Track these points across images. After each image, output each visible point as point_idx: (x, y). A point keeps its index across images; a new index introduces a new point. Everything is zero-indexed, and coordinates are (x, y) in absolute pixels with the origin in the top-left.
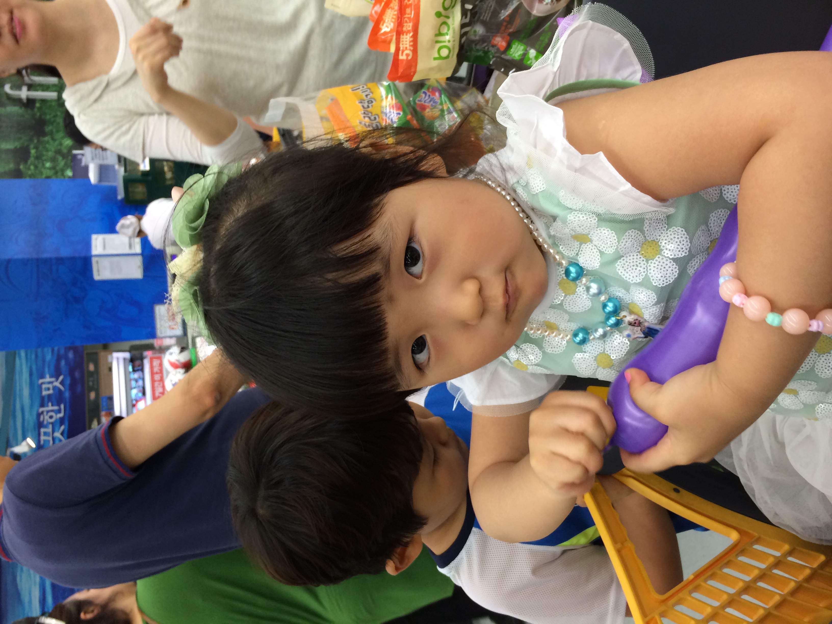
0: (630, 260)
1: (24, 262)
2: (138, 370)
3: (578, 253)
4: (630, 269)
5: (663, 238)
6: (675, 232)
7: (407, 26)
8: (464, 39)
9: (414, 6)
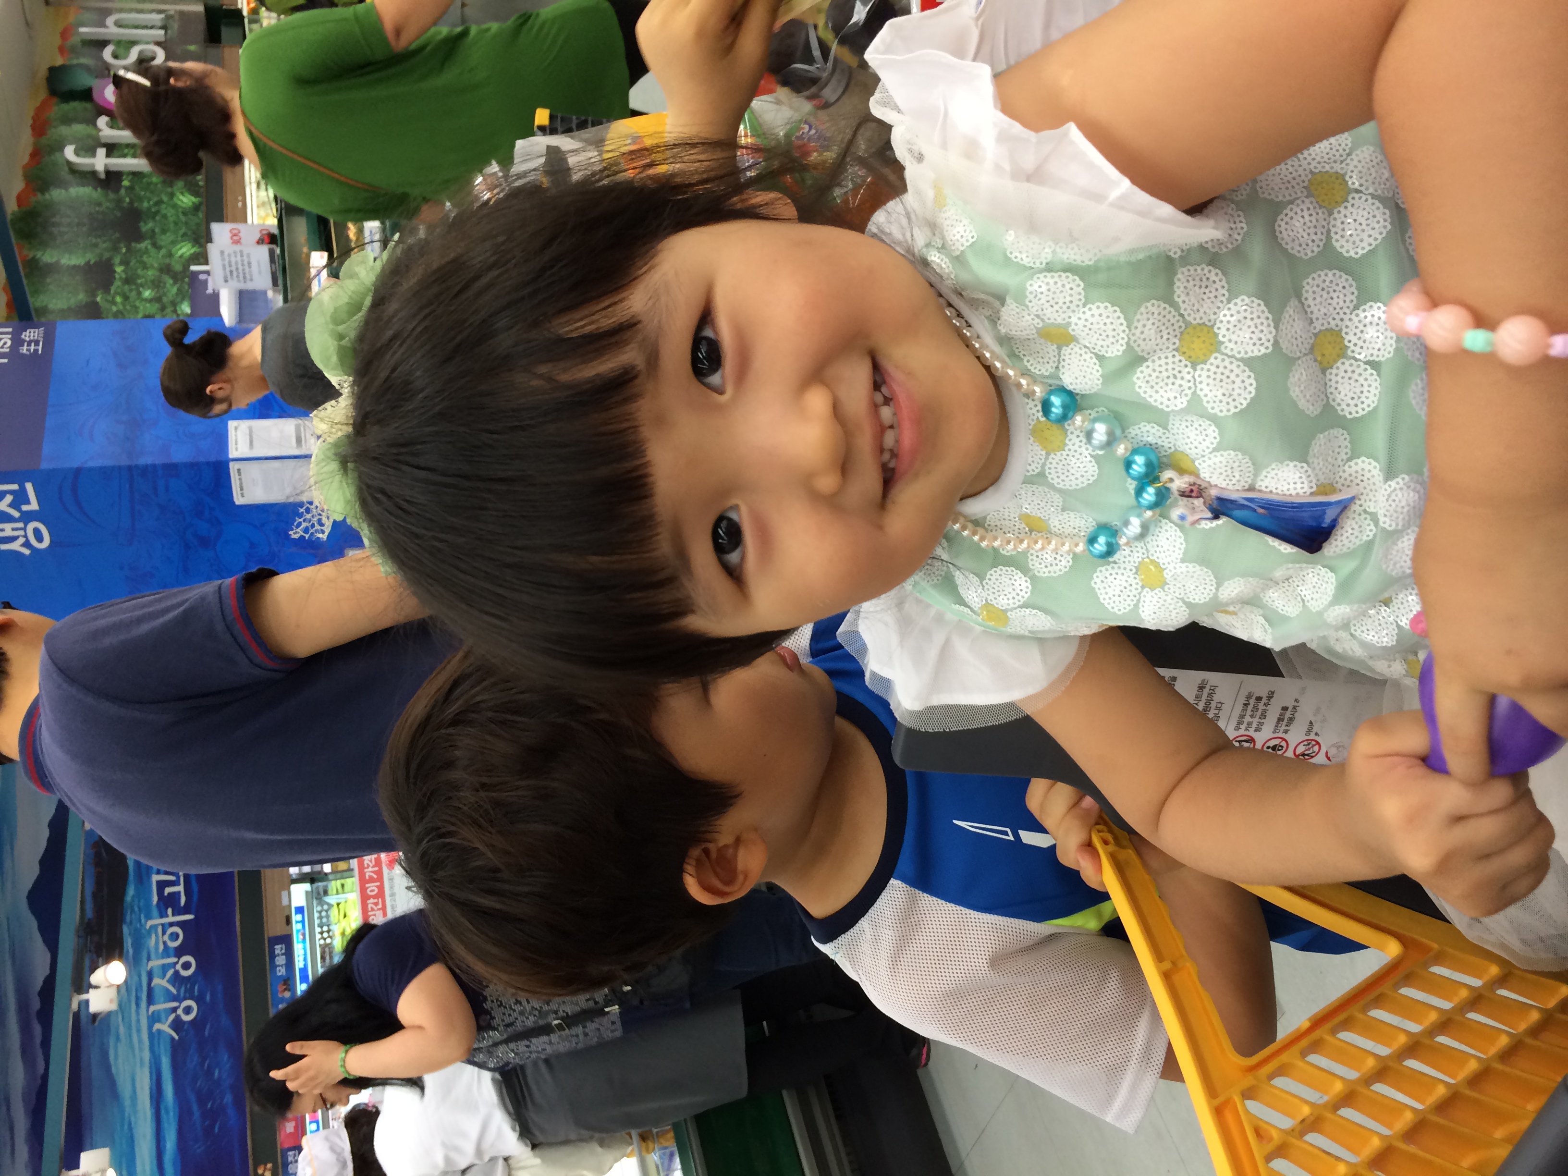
1: (106, 473)
3: (1058, 365)
6: (1246, 307)
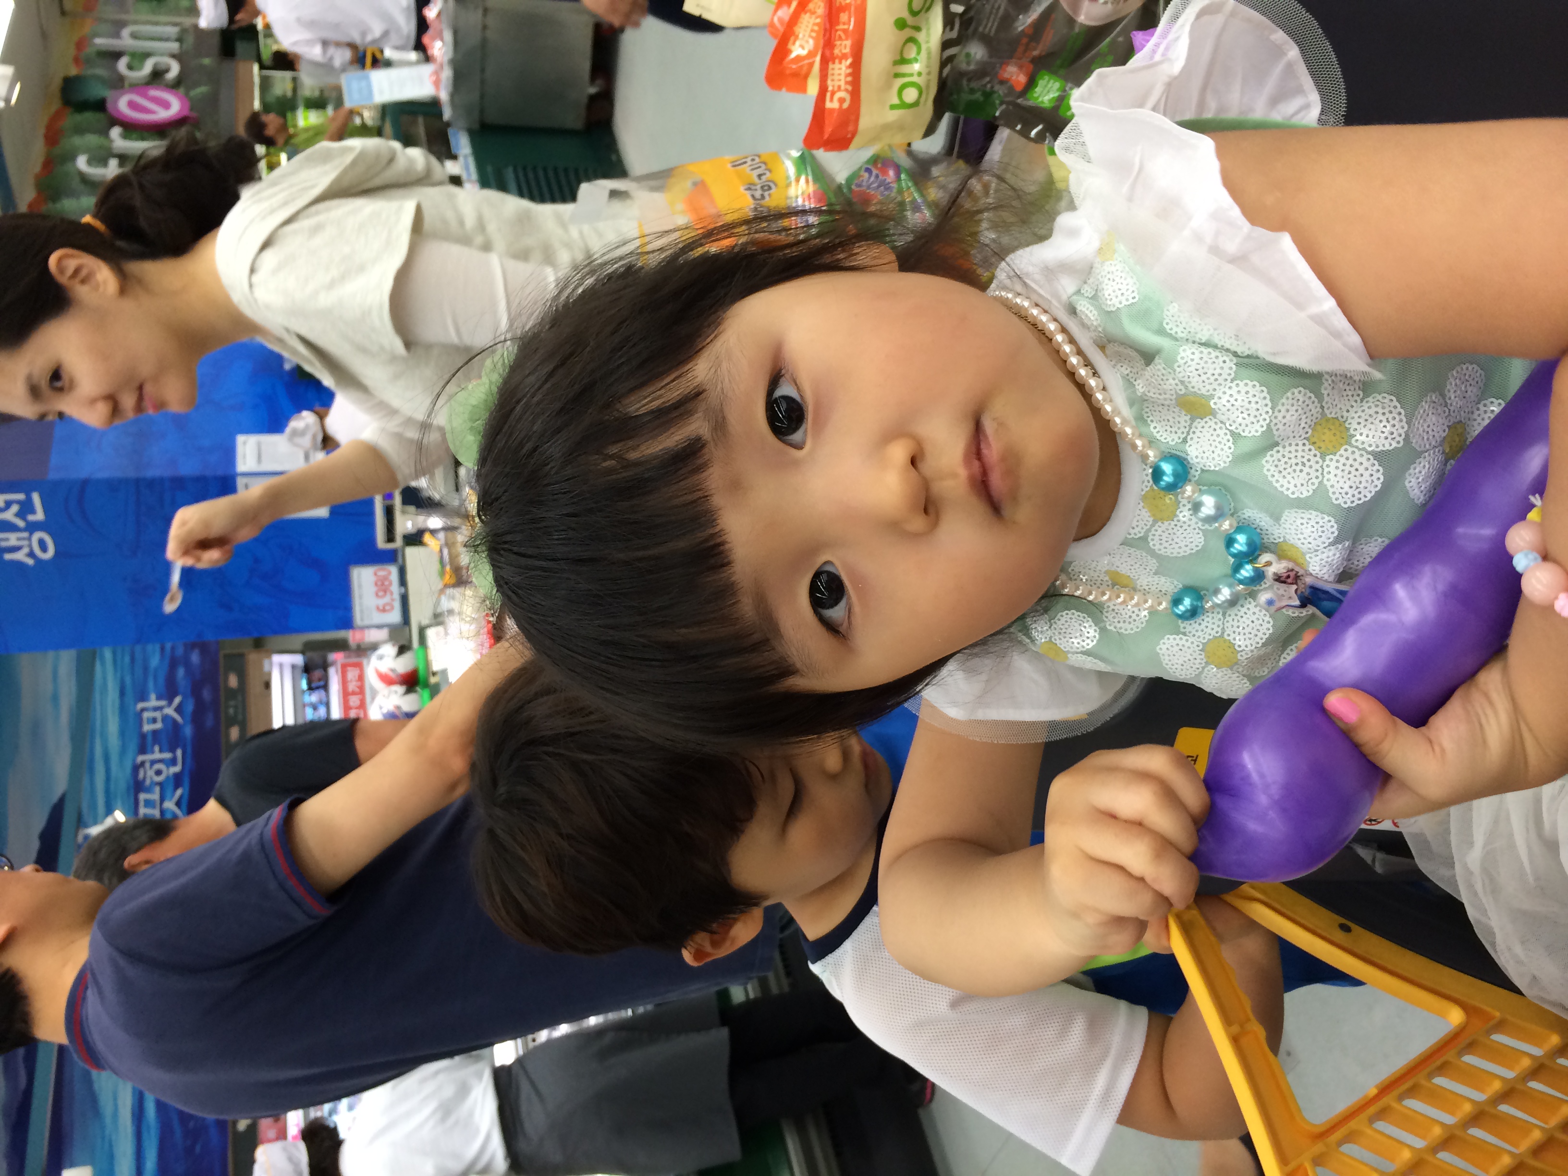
0: (1290, 452)
2: (318, 688)
3: (1186, 437)
4: (1289, 470)
5: (1353, 415)
6: (1378, 403)
7: (841, 45)
8: (946, 71)
9: (856, 8)
